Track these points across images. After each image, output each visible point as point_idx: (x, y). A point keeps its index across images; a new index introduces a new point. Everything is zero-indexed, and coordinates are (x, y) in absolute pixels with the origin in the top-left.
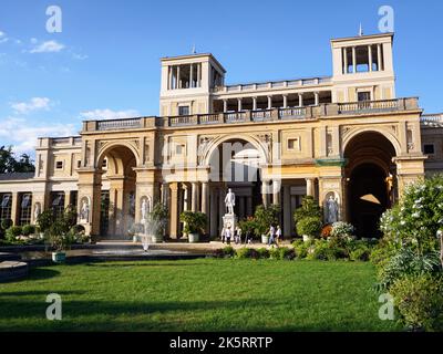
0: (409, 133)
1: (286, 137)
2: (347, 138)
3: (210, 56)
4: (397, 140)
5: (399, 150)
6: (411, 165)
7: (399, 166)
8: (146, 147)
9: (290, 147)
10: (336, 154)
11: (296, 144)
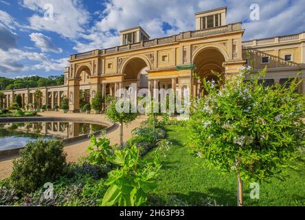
0: (234, 47)
1: (161, 54)
2: (195, 53)
3: (140, 28)
4: (226, 52)
5: (227, 58)
6: (234, 67)
7: (227, 68)
8: (95, 65)
9: (163, 60)
10: (188, 63)
11: (166, 59)
